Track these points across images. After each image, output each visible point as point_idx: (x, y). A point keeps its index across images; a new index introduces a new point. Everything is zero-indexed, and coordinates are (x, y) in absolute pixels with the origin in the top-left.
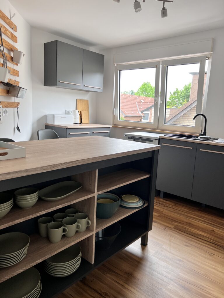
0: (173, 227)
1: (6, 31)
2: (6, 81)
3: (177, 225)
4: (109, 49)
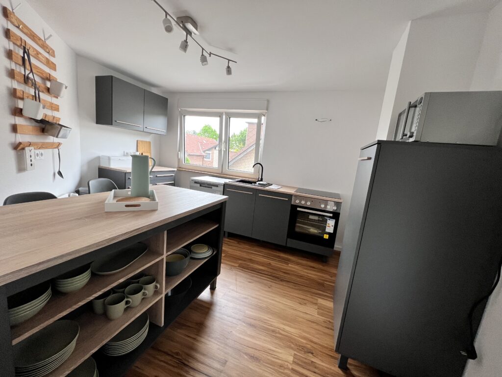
0: (238, 265)
1: (38, 54)
2: (39, 117)
4: (173, 93)
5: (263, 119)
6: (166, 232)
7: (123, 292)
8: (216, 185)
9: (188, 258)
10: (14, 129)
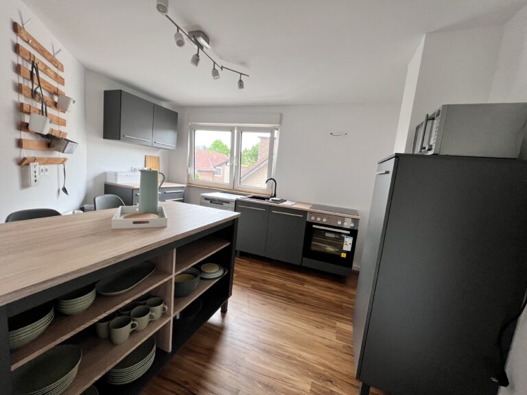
1: (46, 69)
2: (46, 132)
5: (276, 133)
6: (175, 251)
7: (129, 314)
8: (227, 202)
9: (198, 278)
10: (20, 144)
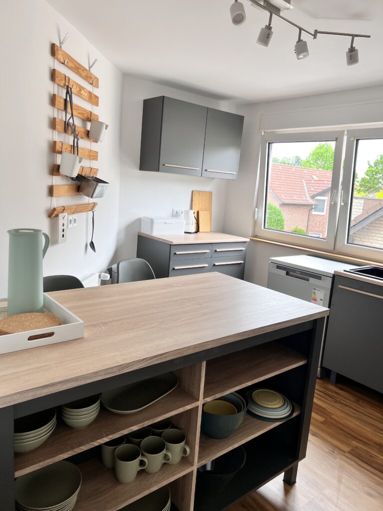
0: (349, 450)
1: (80, 90)
2: (75, 174)
3: (356, 447)
6: (204, 364)
7: (139, 444)
8: (317, 276)
9: (243, 413)
10: (51, 191)
